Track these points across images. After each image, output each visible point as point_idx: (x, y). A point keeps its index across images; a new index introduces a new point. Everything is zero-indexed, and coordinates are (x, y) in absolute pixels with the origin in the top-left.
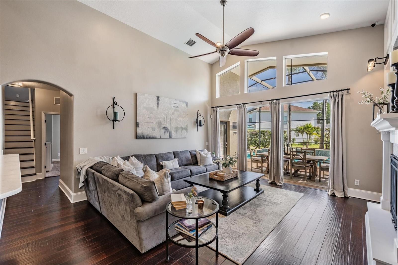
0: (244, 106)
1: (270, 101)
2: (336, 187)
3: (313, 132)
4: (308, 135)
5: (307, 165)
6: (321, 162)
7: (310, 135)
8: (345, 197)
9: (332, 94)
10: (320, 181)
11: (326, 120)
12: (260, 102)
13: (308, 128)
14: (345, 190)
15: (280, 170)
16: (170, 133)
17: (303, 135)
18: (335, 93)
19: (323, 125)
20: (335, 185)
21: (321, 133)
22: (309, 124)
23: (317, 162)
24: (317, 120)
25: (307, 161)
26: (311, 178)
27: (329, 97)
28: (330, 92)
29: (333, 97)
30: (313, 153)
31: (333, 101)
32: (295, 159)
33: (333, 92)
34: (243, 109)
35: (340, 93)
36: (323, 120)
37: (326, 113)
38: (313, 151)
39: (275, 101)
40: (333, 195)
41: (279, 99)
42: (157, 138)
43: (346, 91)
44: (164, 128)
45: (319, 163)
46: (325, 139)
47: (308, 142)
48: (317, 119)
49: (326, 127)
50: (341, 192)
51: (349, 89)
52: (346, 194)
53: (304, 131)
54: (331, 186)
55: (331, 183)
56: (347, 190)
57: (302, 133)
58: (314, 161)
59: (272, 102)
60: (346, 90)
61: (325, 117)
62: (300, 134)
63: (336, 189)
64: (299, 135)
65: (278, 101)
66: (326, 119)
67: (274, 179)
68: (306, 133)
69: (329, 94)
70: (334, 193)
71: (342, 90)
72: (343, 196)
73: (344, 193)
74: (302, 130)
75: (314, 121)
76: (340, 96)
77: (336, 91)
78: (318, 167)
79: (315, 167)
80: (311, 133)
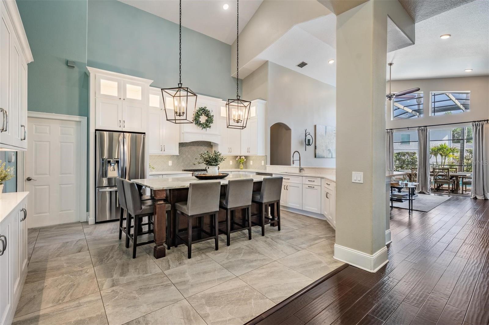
0: (391, 131)
1: (418, 128)
2: (478, 192)
3: (449, 153)
4: (444, 157)
5: (451, 180)
6: (464, 178)
7: (446, 156)
8: (485, 199)
9: (474, 123)
10: (462, 193)
11: (466, 140)
12: (408, 129)
13: (442, 149)
14: (485, 194)
15: (428, 182)
16: (332, 154)
17: (436, 157)
18: (477, 123)
19: (463, 145)
20: (477, 191)
21: (460, 155)
22: (443, 145)
23: (460, 178)
24: (452, 141)
25: (450, 177)
26: (454, 191)
27: (471, 126)
28: (473, 122)
29: (475, 126)
30: (454, 171)
31: (475, 129)
32: (438, 176)
33: (475, 122)
34: (391, 134)
35: (481, 123)
36: (463, 140)
37: (466, 132)
38: (455, 170)
39: (422, 128)
40: (475, 198)
41: (426, 126)
42: (325, 158)
43: (486, 122)
44: (329, 150)
45: (461, 179)
46: (465, 161)
47: (443, 164)
48: (452, 139)
49: (466, 147)
50: (482, 195)
51: (488, 120)
52: (486, 197)
53: (438, 153)
54: (474, 192)
55: (474, 190)
56: (487, 194)
57: (436, 155)
58: (457, 177)
59: (420, 128)
60: (486, 120)
61: (465, 136)
62: (433, 155)
63: (478, 194)
64: (431, 157)
65: (426, 128)
66: (466, 138)
67: (422, 189)
68: (441, 154)
69: (471, 123)
70: (476, 197)
71: (482, 121)
72: (484, 199)
73: (484, 196)
74: (435, 151)
75: (447, 141)
76: (481, 125)
77: (478, 121)
78: (461, 182)
79: (458, 183)
80: (447, 155)
